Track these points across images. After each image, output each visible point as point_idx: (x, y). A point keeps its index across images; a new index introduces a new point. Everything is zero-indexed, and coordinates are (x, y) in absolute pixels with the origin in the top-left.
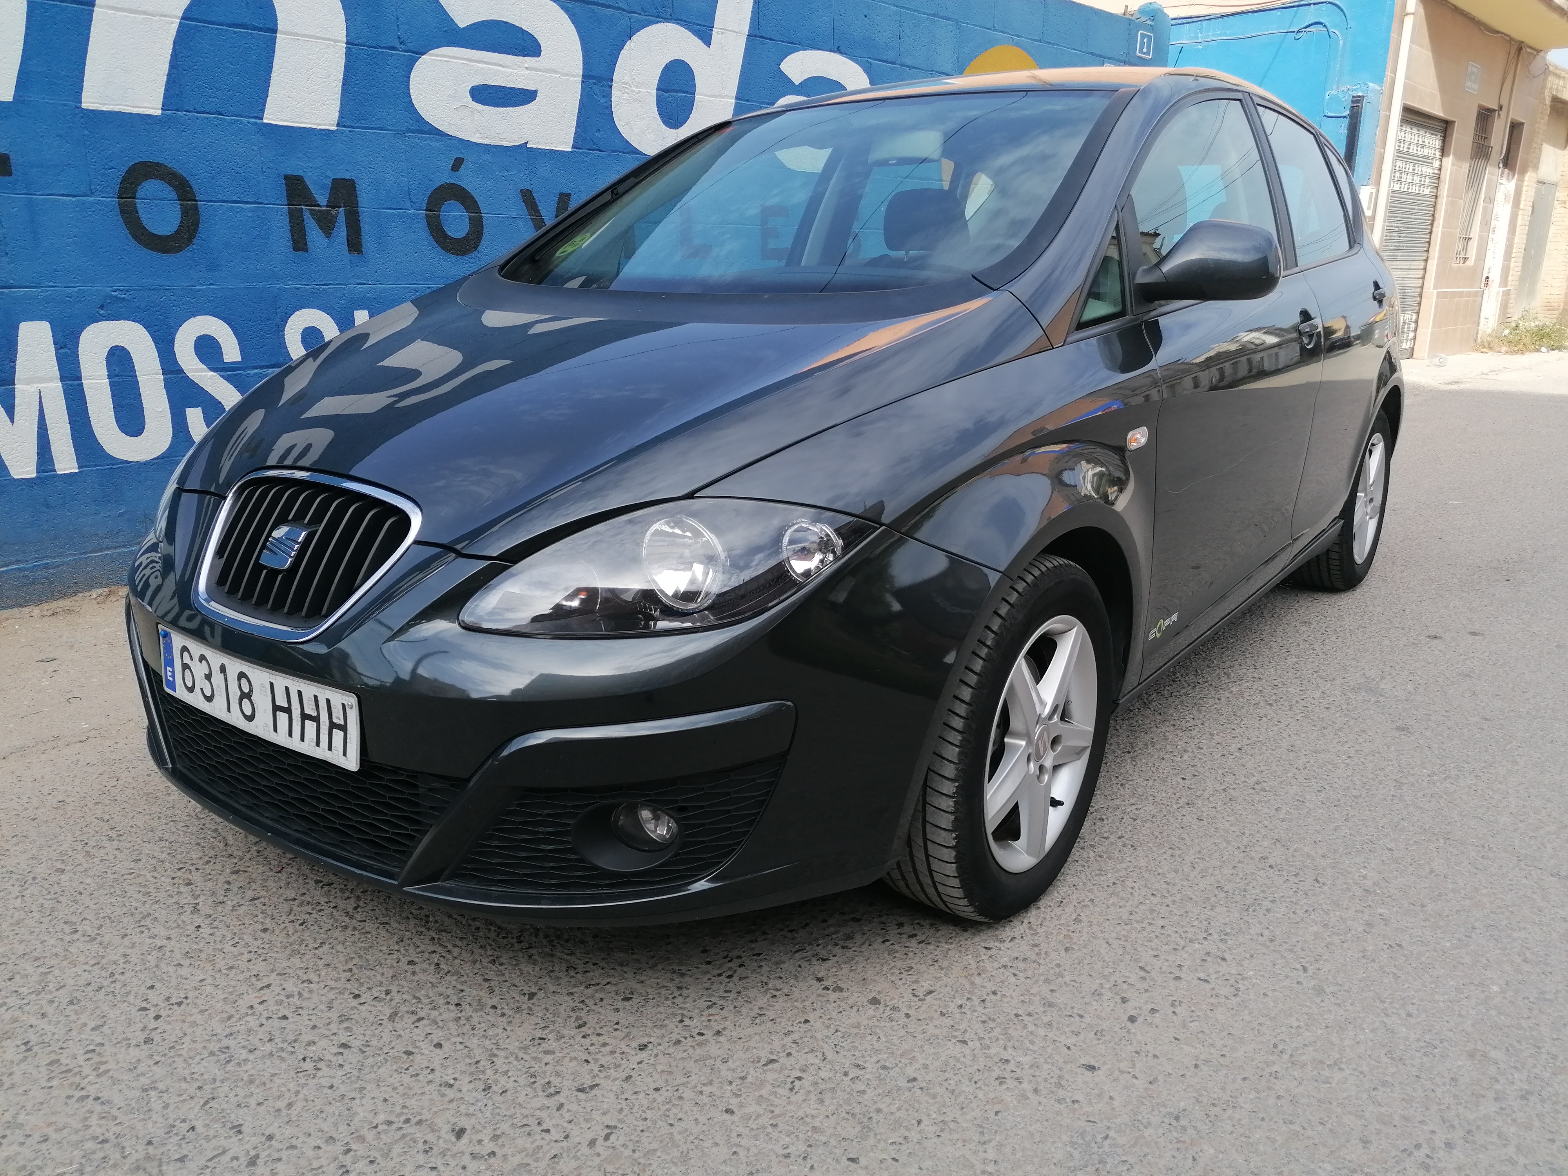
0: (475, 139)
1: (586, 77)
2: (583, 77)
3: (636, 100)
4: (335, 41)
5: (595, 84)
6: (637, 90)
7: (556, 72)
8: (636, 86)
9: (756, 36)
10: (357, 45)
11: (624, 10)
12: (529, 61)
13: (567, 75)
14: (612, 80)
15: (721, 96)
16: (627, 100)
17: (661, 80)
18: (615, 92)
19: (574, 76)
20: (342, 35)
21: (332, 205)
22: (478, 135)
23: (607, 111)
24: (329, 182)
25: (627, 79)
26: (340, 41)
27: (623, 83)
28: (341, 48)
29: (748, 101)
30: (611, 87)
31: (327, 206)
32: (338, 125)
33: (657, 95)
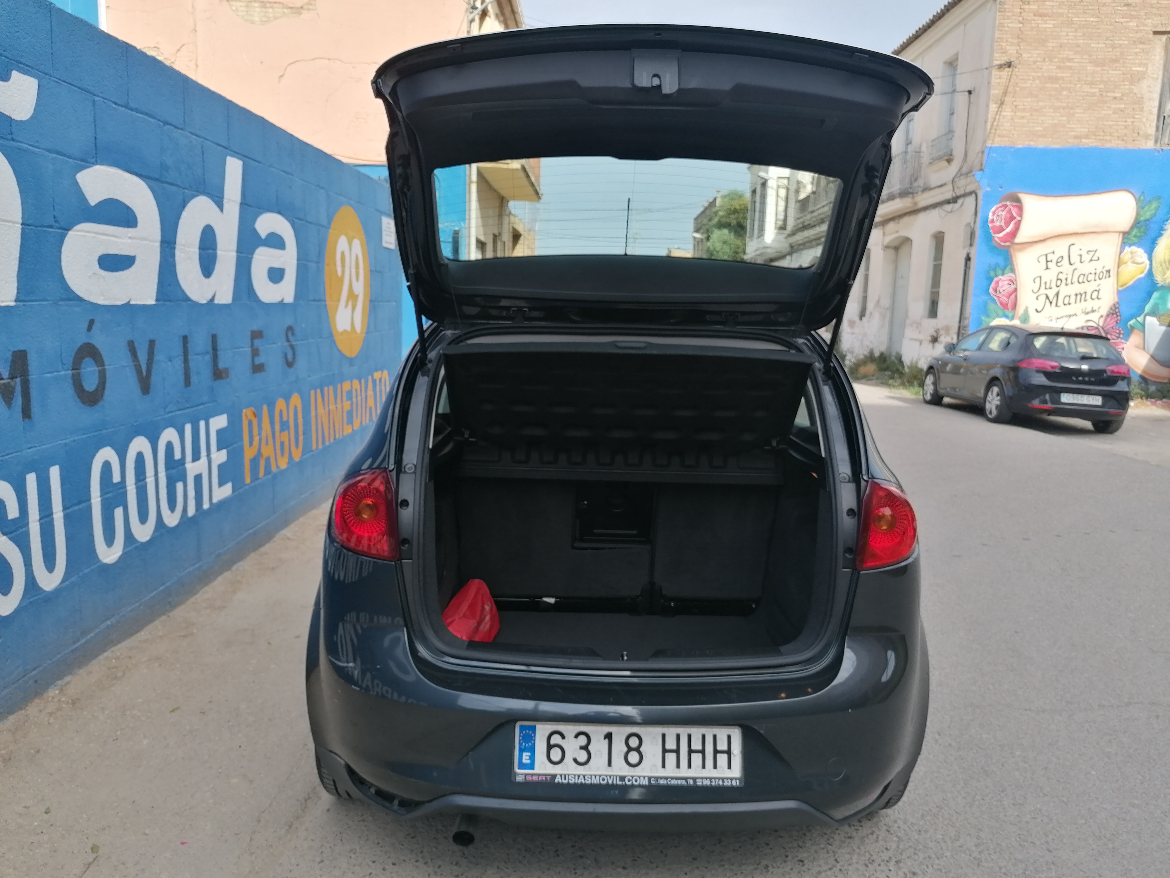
0: (101, 301)
1: (162, 243)
3: (188, 258)
4: (14, 223)
5: (167, 247)
6: (189, 250)
7: (146, 240)
8: (189, 247)
9: (244, 204)
10: (28, 225)
11: (180, 187)
12: (130, 231)
13: (152, 240)
14: (175, 243)
15: (229, 251)
16: (184, 258)
17: (200, 241)
18: (177, 253)
19: (156, 242)
20: (18, 216)
21: (12, 377)
22: (102, 298)
23: (173, 268)
24: (9, 355)
25: (183, 241)
26: (17, 223)
27: (181, 245)
28: (18, 229)
29: (242, 253)
30: (175, 248)
31: (9, 378)
32: (16, 301)
33: (199, 253)
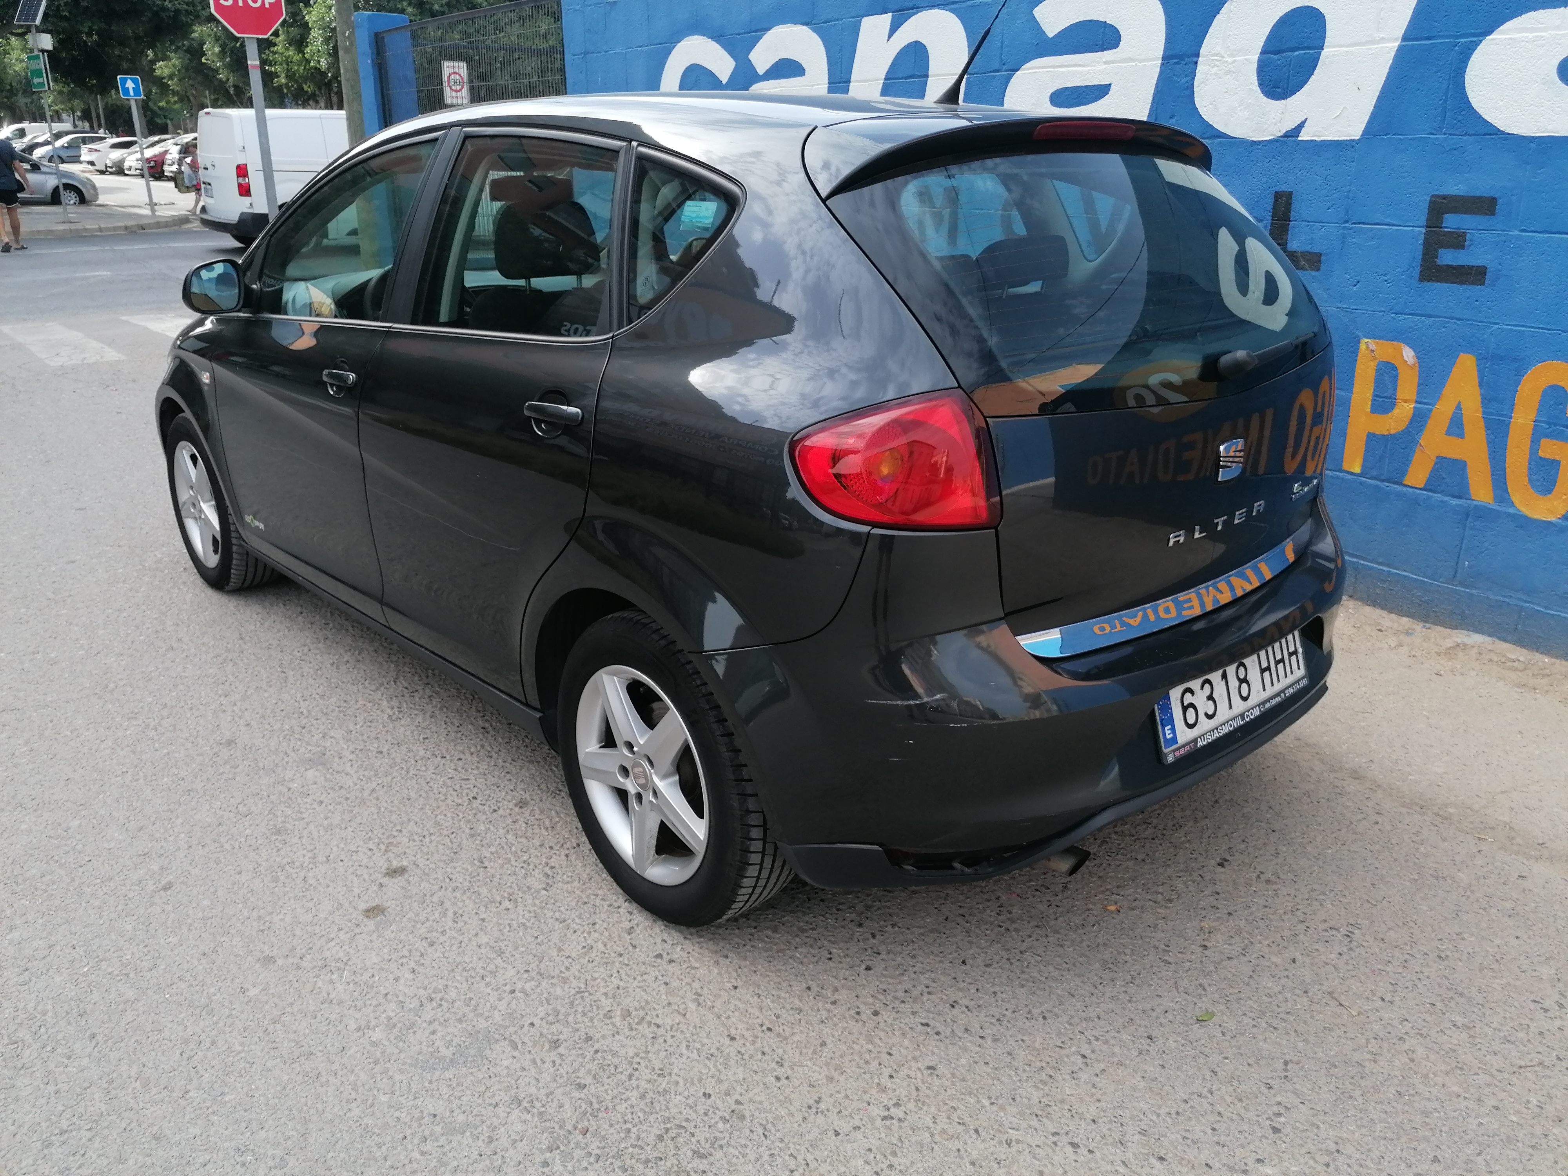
1: (1166, 58)
2: (1163, 58)
3: (1228, 72)
5: (1176, 63)
6: (1230, 60)
7: (1133, 60)
8: (1232, 55)
13: (1145, 60)
14: (1198, 55)
15: (1372, 42)
16: (1216, 74)
17: (1269, 39)
18: (1201, 69)
19: (1153, 60)
23: (1187, 92)
25: (1218, 48)
27: (1213, 55)
29: (1428, 38)
30: (1196, 63)
33: (1259, 61)
